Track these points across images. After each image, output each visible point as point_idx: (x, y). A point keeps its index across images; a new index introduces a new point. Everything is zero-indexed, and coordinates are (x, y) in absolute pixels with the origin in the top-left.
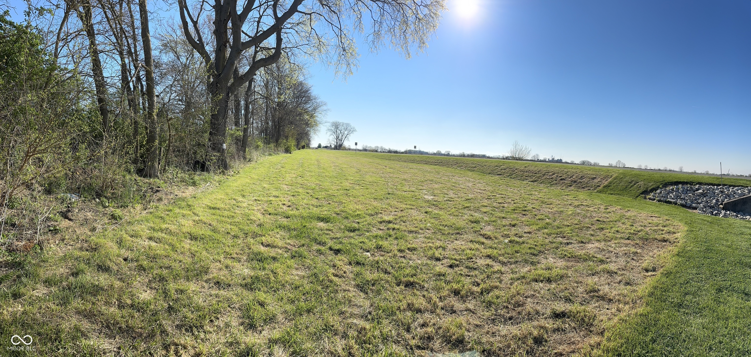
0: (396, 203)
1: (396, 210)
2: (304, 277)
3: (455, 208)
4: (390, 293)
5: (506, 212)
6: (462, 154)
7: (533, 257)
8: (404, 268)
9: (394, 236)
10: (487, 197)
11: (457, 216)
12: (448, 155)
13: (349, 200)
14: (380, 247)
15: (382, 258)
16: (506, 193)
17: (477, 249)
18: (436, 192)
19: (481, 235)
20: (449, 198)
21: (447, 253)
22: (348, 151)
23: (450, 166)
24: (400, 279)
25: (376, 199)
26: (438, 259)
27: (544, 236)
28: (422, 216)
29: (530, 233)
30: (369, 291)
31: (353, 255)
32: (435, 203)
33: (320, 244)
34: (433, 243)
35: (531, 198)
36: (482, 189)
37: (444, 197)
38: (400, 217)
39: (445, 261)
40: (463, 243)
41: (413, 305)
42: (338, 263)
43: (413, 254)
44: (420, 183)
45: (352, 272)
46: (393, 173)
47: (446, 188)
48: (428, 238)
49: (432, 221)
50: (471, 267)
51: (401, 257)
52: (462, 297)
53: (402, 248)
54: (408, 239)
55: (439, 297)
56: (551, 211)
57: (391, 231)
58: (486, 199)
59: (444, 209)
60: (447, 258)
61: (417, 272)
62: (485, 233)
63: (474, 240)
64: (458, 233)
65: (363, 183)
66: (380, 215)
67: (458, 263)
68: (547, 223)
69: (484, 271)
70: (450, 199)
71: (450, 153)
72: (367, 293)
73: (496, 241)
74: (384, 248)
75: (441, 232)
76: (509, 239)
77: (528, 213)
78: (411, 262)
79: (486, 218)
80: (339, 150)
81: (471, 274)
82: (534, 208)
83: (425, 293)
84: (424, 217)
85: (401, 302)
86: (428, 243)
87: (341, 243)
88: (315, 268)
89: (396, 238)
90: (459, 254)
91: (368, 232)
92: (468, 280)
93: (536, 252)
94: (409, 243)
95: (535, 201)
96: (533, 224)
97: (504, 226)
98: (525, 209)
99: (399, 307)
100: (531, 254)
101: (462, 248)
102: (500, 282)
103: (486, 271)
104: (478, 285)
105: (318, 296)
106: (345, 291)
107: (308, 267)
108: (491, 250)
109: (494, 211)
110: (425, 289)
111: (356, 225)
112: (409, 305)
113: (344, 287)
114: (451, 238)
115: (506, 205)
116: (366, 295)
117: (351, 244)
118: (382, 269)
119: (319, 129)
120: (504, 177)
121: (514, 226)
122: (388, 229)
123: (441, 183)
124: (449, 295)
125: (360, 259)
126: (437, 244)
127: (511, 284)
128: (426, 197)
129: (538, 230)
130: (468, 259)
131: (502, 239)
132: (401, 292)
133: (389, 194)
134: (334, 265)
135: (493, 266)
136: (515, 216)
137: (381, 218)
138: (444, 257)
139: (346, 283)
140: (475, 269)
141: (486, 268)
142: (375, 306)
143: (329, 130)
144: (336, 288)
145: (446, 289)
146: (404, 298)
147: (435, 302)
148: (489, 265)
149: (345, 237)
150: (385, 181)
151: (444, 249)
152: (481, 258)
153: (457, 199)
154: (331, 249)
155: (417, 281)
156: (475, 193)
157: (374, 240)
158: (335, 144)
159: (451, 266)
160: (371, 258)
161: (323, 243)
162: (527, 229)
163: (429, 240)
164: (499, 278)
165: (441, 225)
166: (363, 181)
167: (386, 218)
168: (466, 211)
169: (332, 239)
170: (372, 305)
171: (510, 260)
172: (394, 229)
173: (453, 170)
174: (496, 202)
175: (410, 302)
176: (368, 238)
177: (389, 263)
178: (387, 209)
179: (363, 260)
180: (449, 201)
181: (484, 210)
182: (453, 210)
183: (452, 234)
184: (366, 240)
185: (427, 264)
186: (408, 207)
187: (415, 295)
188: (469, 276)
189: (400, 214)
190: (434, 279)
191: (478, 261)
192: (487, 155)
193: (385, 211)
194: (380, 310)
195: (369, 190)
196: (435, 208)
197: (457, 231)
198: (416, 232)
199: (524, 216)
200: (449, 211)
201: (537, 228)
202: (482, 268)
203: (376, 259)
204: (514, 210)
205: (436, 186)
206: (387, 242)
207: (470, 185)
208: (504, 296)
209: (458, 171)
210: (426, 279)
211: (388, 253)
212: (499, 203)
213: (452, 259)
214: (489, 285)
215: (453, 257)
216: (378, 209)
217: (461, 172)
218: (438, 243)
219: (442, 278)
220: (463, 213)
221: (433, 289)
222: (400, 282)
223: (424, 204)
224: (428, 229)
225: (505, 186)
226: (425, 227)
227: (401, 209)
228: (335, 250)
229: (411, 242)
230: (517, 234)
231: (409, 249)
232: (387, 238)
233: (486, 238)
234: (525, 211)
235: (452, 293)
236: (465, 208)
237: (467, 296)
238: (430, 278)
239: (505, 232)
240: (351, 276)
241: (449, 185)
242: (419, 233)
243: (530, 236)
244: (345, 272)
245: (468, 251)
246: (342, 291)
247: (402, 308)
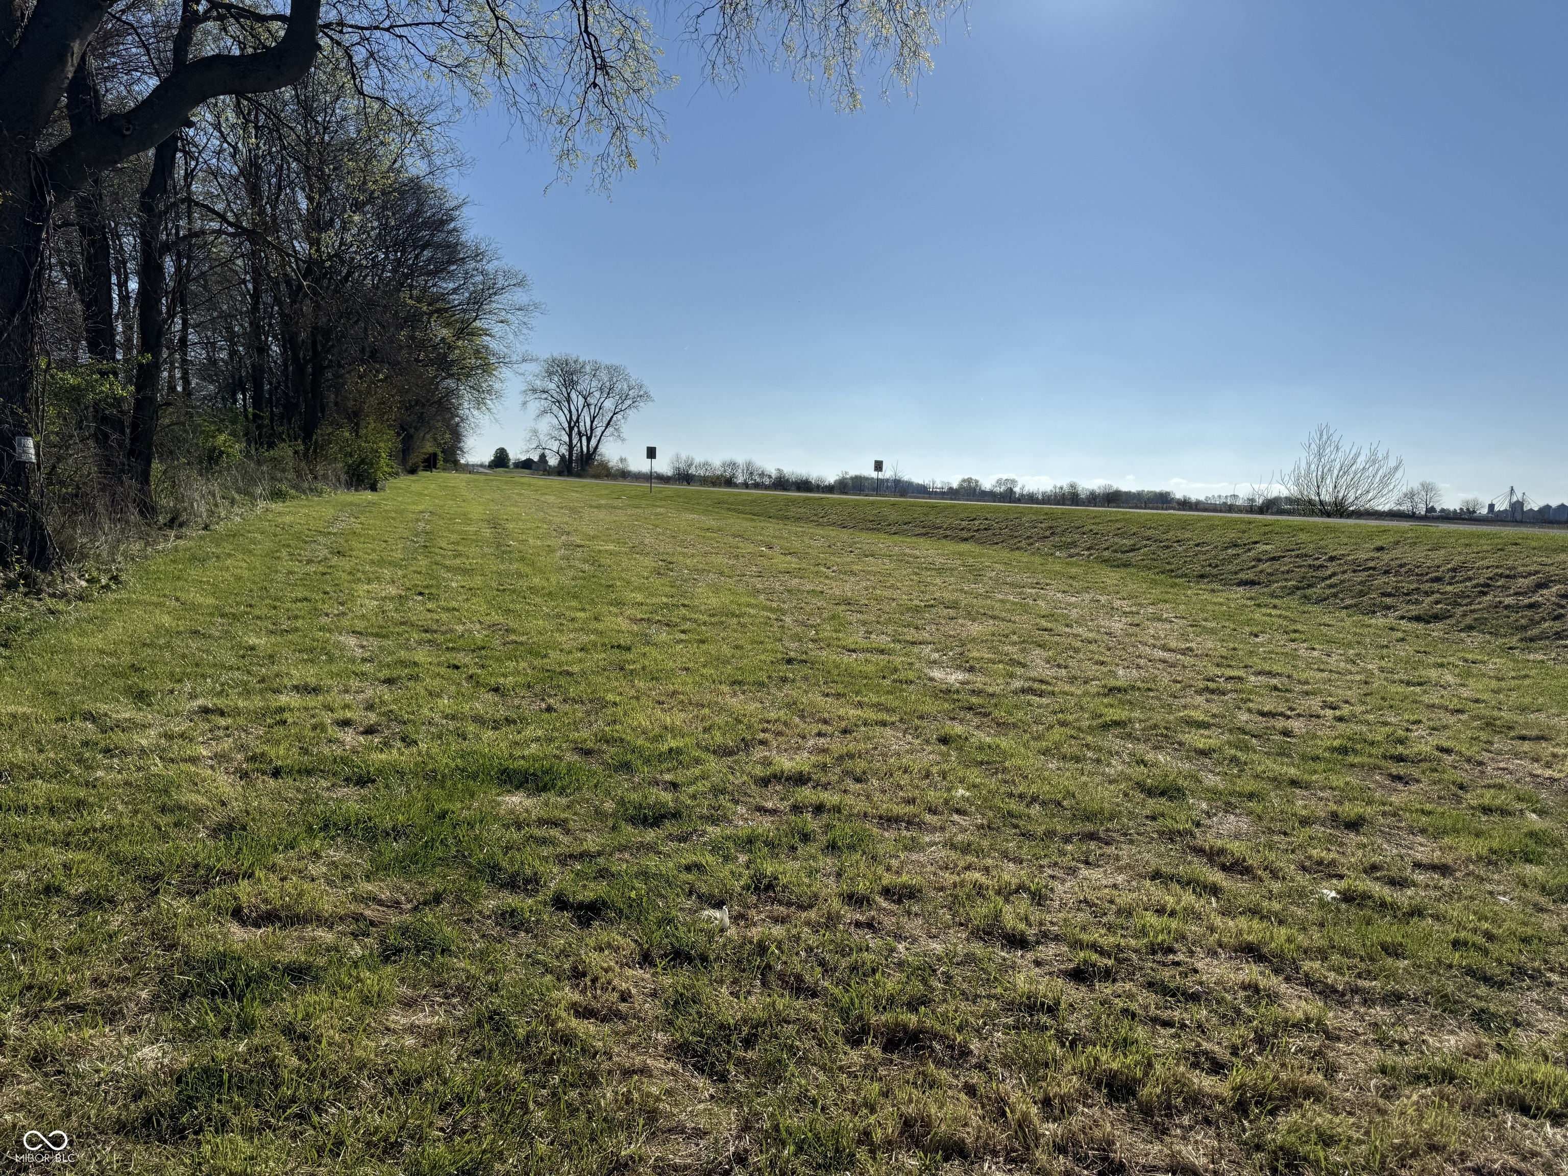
0: (819, 699)
1: (824, 728)
2: (441, 1033)
3: (1063, 724)
4: (822, 1077)
5: (1304, 757)
6: (1066, 489)
7: (1483, 990)
8: (874, 971)
9: (824, 839)
10: (1201, 685)
11: (1077, 759)
12: (1008, 496)
13: (633, 692)
14: (770, 887)
15: (778, 931)
16: (1288, 670)
17: (1191, 914)
18: (975, 654)
19: (1199, 851)
20: (1034, 680)
21: (1053, 919)
22: (620, 483)
23: (1023, 544)
24: (860, 1018)
25: (740, 683)
26: (1017, 941)
27: (1527, 894)
28: (929, 757)
29: (1444, 869)
30: (731, 1068)
31: (659, 924)
32: (974, 700)
33: (512, 884)
34: (987, 869)
35: (1425, 699)
36: (1173, 644)
37: (1012, 676)
38: (841, 758)
39: (1048, 951)
40: (1120, 879)
41: (927, 1123)
42: (595, 960)
43: (909, 913)
44: (907, 617)
45: (654, 994)
46: (800, 573)
47: (1015, 638)
48: (966, 849)
49: (974, 775)
50: (1172, 985)
51: (858, 925)
52: (1146, 1110)
53: (862, 887)
54: (881, 849)
55: (1040, 1096)
56: (1548, 773)
57: (808, 817)
58: (1199, 692)
59: (1015, 726)
60: (1057, 938)
61: (932, 990)
62: (1219, 843)
63: (1166, 870)
64: (1092, 836)
65: (685, 619)
66: (759, 753)
67: (1110, 962)
68: (1531, 834)
69: (1238, 1012)
70: (1036, 685)
71: (1017, 490)
72: (723, 1078)
73: (1276, 886)
74: (785, 887)
75: (1016, 826)
76: (1343, 885)
77: (1415, 772)
78: (901, 947)
79: (1211, 780)
80: (579, 476)
81: (1176, 1015)
82: (1448, 751)
83: (976, 1078)
84: (938, 758)
85: (873, 1110)
86: (968, 868)
87: (603, 874)
88: (494, 988)
89: (832, 847)
90: (1110, 928)
91: (715, 821)
92: (1164, 1040)
93: (1493, 969)
94: (888, 869)
95: (1451, 720)
96: (1457, 831)
97: (1305, 822)
98: (1400, 749)
99: (867, 1134)
100: (1470, 971)
101: (1118, 900)
102: (1330, 1071)
103: (1250, 1012)
104: (1217, 1068)
105: (508, 1109)
106: (628, 1073)
107: (459, 988)
108: (1256, 924)
109: (1247, 748)
110: (974, 1061)
111: (667, 797)
112: (907, 1123)
113: (623, 1056)
114: (1062, 853)
115: (1296, 725)
116: (721, 1086)
117: (644, 875)
118: (781, 976)
119: (497, 386)
120: (1272, 595)
121: (1354, 825)
122: (797, 809)
123: (994, 617)
124: (1087, 1096)
125: (688, 938)
126: (1006, 877)
127: (1388, 1093)
128: (937, 674)
129: (1492, 859)
130: (1154, 952)
131: (1302, 879)
132: (870, 1069)
133: (789, 661)
134: (574, 969)
135: (1277, 995)
136: (1354, 781)
137: (766, 762)
138: (1045, 935)
139: (633, 1039)
140: (1195, 998)
141: (1248, 1000)
142: (759, 1130)
143: (534, 391)
144: (587, 1064)
145: (1067, 1068)
146: (885, 1095)
147: (1025, 1116)
148: (1257, 990)
149: (622, 848)
150: (771, 610)
151: (1039, 898)
152: (1212, 953)
153: (1067, 688)
154: (560, 903)
155: (938, 1026)
156: (1142, 662)
157: (743, 858)
158: (564, 450)
159: (1079, 975)
160: (732, 932)
161: (527, 881)
162: (1425, 850)
163: (970, 858)
164: (1319, 1053)
165: (1011, 795)
166: (683, 611)
167: (787, 764)
168: (1111, 741)
169: (563, 860)
170: (746, 1127)
171: (1360, 983)
172: (819, 809)
173: (1037, 559)
174: (1250, 710)
175: (911, 1110)
176: (715, 849)
177: (809, 950)
178: (786, 724)
179: (703, 939)
180: (1031, 691)
181: (1198, 739)
182: (1057, 734)
183: (1067, 839)
184: (710, 858)
185: (970, 959)
186: (871, 715)
187: (932, 1084)
188: (1167, 1024)
189: (838, 746)
190: (1010, 1021)
191: (1200, 965)
192: (1179, 495)
193: (779, 734)
194: (784, 1144)
195: (712, 648)
196: (976, 721)
197: (1089, 827)
198: (909, 823)
199: (1400, 786)
200: (1038, 738)
201: (1484, 852)
202: (1229, 997)
203: (755, 933)
204: (1344, 751)
205: (975, 629)
206: (797, 865)
207: (1118, 625)
208: (1360, 1142)
209: (1058, 568)
210: (972, 1020)
211: (802, 907)
212: (1263, 714)
213: (1077, 945)
214: (1276, 1078)
215: (1084, 937)
216: (749, 727)
217: (1073, 570)
218: (1010, 874)
219: (1045, 1019)
220: (1100, 750)
221: (1007, 1062)
222: (865, 1030)
223: (930, 706)
224: (958, 812)
225: (1282, 639)
226: (946, 802)
227: (843, 724)
228: (581, 906)
229: (894, 863)
230: (1374, 868)
231: (887, 892)
232: (793, 848)
233: (1224, 868)
234: (1400, 759)
235: (1098, 1086)
236: (1106, 727)
237: (1169, 1110)
238: (989, 1016)
239: (1314, 852)
240: (651, 1009)
241: (1024, 623)
242: (921, 825)
243: (1446, 882)
244: (625, 997)
245: (1151, 919)
246: (617, 1076)
247: (878, 1135)
